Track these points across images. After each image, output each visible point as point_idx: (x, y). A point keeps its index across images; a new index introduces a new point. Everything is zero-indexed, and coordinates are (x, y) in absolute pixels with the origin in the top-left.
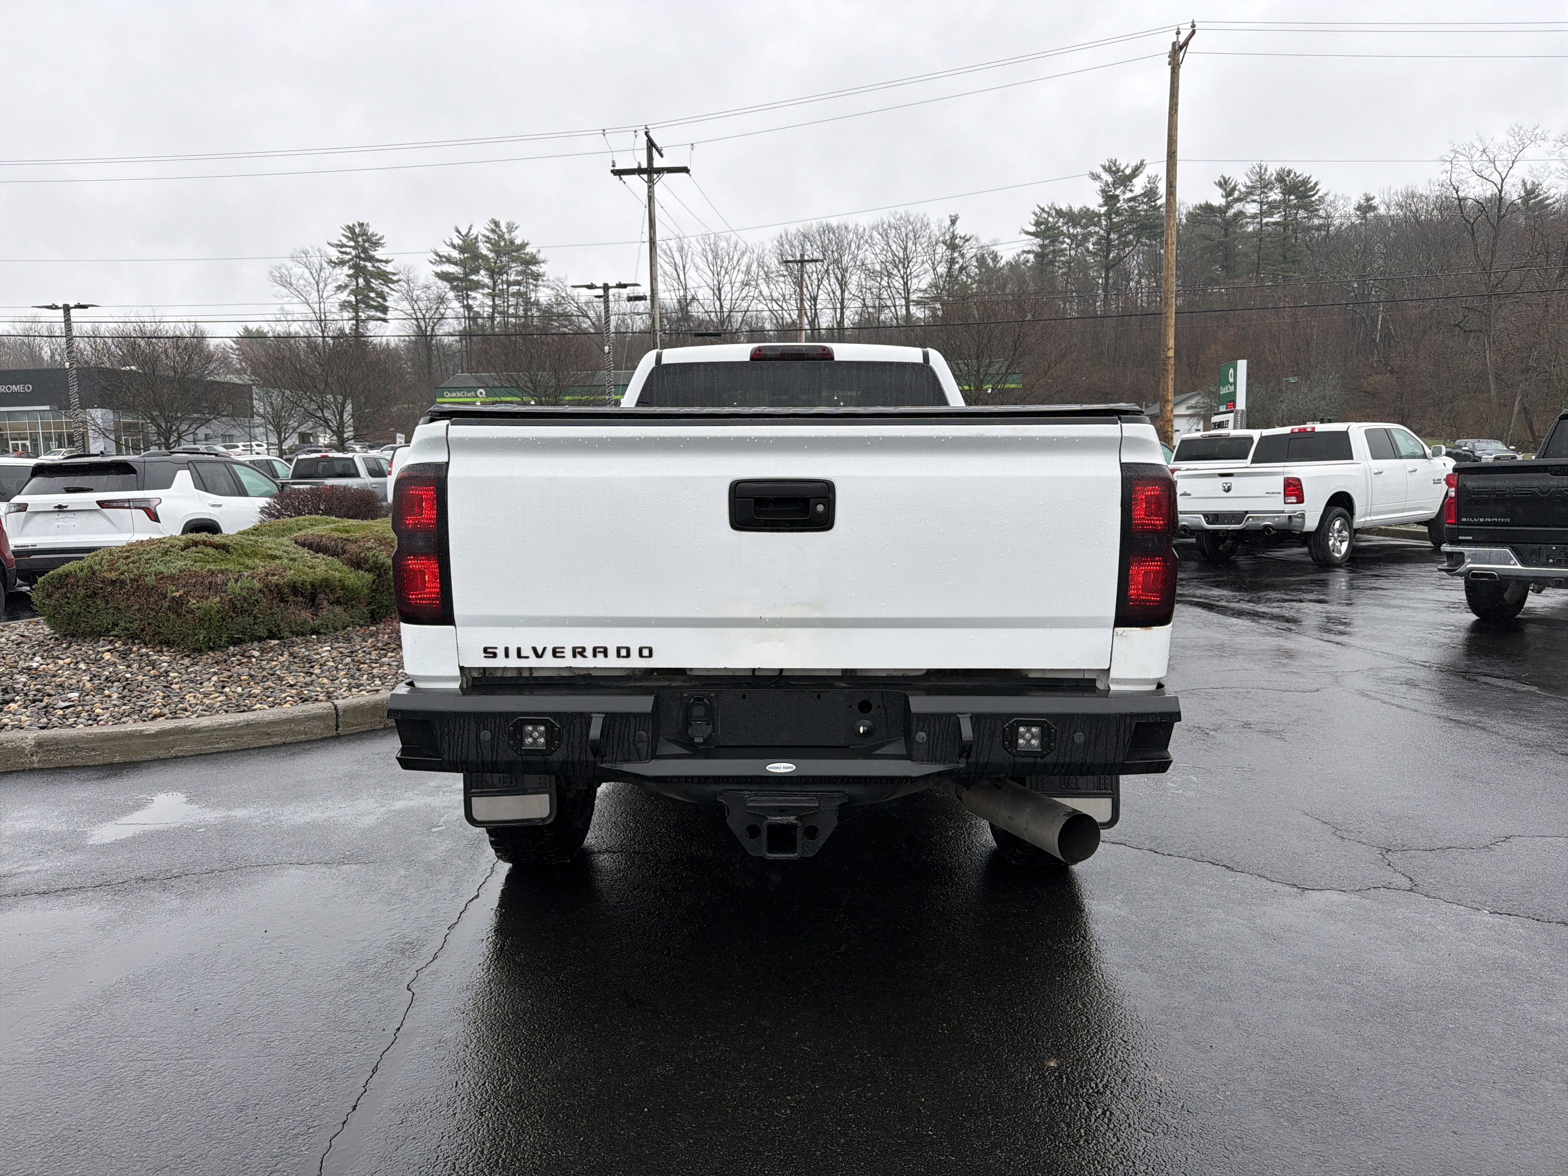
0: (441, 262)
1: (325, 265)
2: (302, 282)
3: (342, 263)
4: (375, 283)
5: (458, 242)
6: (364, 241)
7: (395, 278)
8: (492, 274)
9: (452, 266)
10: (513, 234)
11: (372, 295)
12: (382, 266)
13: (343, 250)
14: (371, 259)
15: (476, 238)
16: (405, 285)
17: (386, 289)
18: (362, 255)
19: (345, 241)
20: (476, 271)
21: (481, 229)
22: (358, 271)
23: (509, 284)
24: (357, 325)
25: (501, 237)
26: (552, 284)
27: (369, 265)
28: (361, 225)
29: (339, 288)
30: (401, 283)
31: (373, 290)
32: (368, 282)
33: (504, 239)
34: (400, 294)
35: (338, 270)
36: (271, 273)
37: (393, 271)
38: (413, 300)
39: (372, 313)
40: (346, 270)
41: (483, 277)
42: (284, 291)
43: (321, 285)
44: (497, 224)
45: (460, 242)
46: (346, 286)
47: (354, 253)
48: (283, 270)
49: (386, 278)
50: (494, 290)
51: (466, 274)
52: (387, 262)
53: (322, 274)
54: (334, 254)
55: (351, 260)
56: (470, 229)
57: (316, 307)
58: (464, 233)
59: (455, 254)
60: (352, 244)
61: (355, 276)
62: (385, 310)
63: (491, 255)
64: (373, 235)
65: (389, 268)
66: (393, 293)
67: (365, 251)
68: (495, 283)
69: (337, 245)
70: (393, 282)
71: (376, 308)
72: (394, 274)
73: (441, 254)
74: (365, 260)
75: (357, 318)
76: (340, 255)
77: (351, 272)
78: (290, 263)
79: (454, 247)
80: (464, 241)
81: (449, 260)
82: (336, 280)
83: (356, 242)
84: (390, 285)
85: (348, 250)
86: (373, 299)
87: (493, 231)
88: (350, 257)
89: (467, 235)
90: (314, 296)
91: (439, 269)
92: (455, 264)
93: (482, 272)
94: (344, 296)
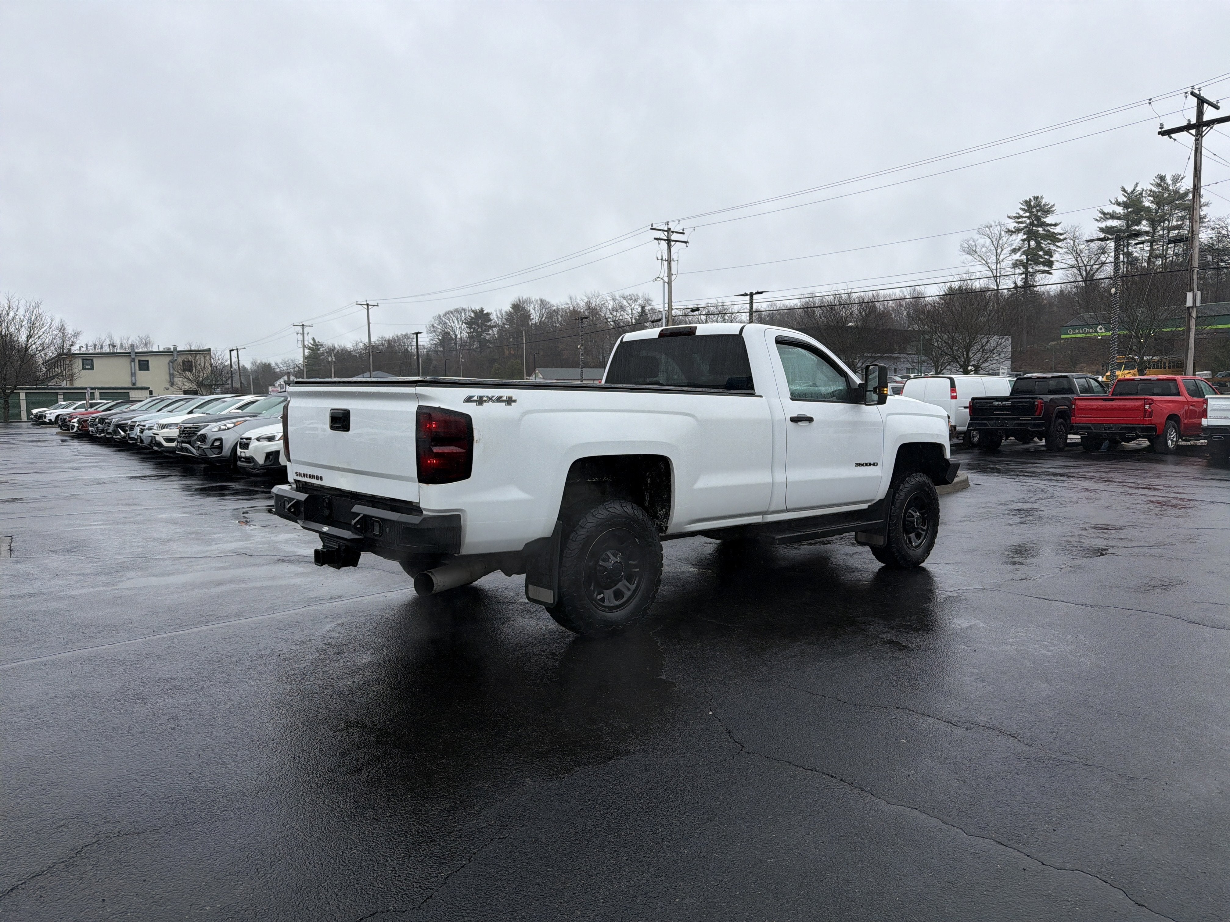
0: (1106, 219)
1: (1003, 233)
2: (984, 249)
3: (1018, 230)
4: (1044, 244)
5: (1122, 199)
6: (1037, 211)
7: (1061, 237)
8: (1153, 223)
9: (1116, 221)
10: (1178, 185)
11: (1041, 253)
12: (1052, 229)
13: (1020, 220)
14: (1043, 224)
15: (1141, 194)
16: (1072, 242)
17: (1053, 247)
18: (1035, 222)
19: (1021, 213)
20: (1139, 223)
21: (1147, 184)
22: (1031, 234)
23: (1170, 229)
24: (1026, 278)
25: (1166, 189)
26: (1212, 224)
27: (1040, 229)
28: (1036, 198)
29: (1014, 251)
30: (1068, 241)
31: (1042, 249)
32: (1038, 243)
33: (1169, 190)
34: (1065, 250)
35: (1014, 237)
36: (961, 245)
37: (1061, 232)
38: (1077, 254)
39: (1041, 267)
40: (1021, 236)
41: (1144, 226)
42: (970, 258)
43: (999, 251)
44: (1162, 178)
45: (1125, 199)
46: (1020, 249)
47: (1028, 221)
48: (971, 242)
49: (1054, 238)
50: (1153, 237)
51: (1128, 226)
52: (1056, 225)
53: (1001, 242)
54: (1012, 225)
55: (1026, 227)
56: (1136, 186)
57: (994, 267)
58: (1129, 191)
59: (1120, 210)
60: (1027, 214)
61: (1028, 240)
62: (1050, 264)
63: (1153, 206)
64: (1045, 205)
65: (1057, 230)
66: (1059, 250)
67: (1038, 218)
68: (1154, 230)
69: (1015, 217)
70: (1060, 240)
71: (1044, 264)
72: (1061, 234)
73: (1106, 212)
74: (1037, 226)
75: (1026, 273)
76: (1016, 225)
77: (1025, 237)
78: (976, 237)
79: (1119, 204)
80: (1128, 198)
81: (1113, 216)
82: (1011, 245)
83: (1031, 213)
84: (1057, 244)
85: (1024, 219)
86: (1041, 257)
87: (1158, 185)
88: (1024, 225)
89: (1132, 192)
90: (993, 259)
91: (1103, 225)
92: (1119, 218)
93: (1144, 222)
94: (1017, 256)
